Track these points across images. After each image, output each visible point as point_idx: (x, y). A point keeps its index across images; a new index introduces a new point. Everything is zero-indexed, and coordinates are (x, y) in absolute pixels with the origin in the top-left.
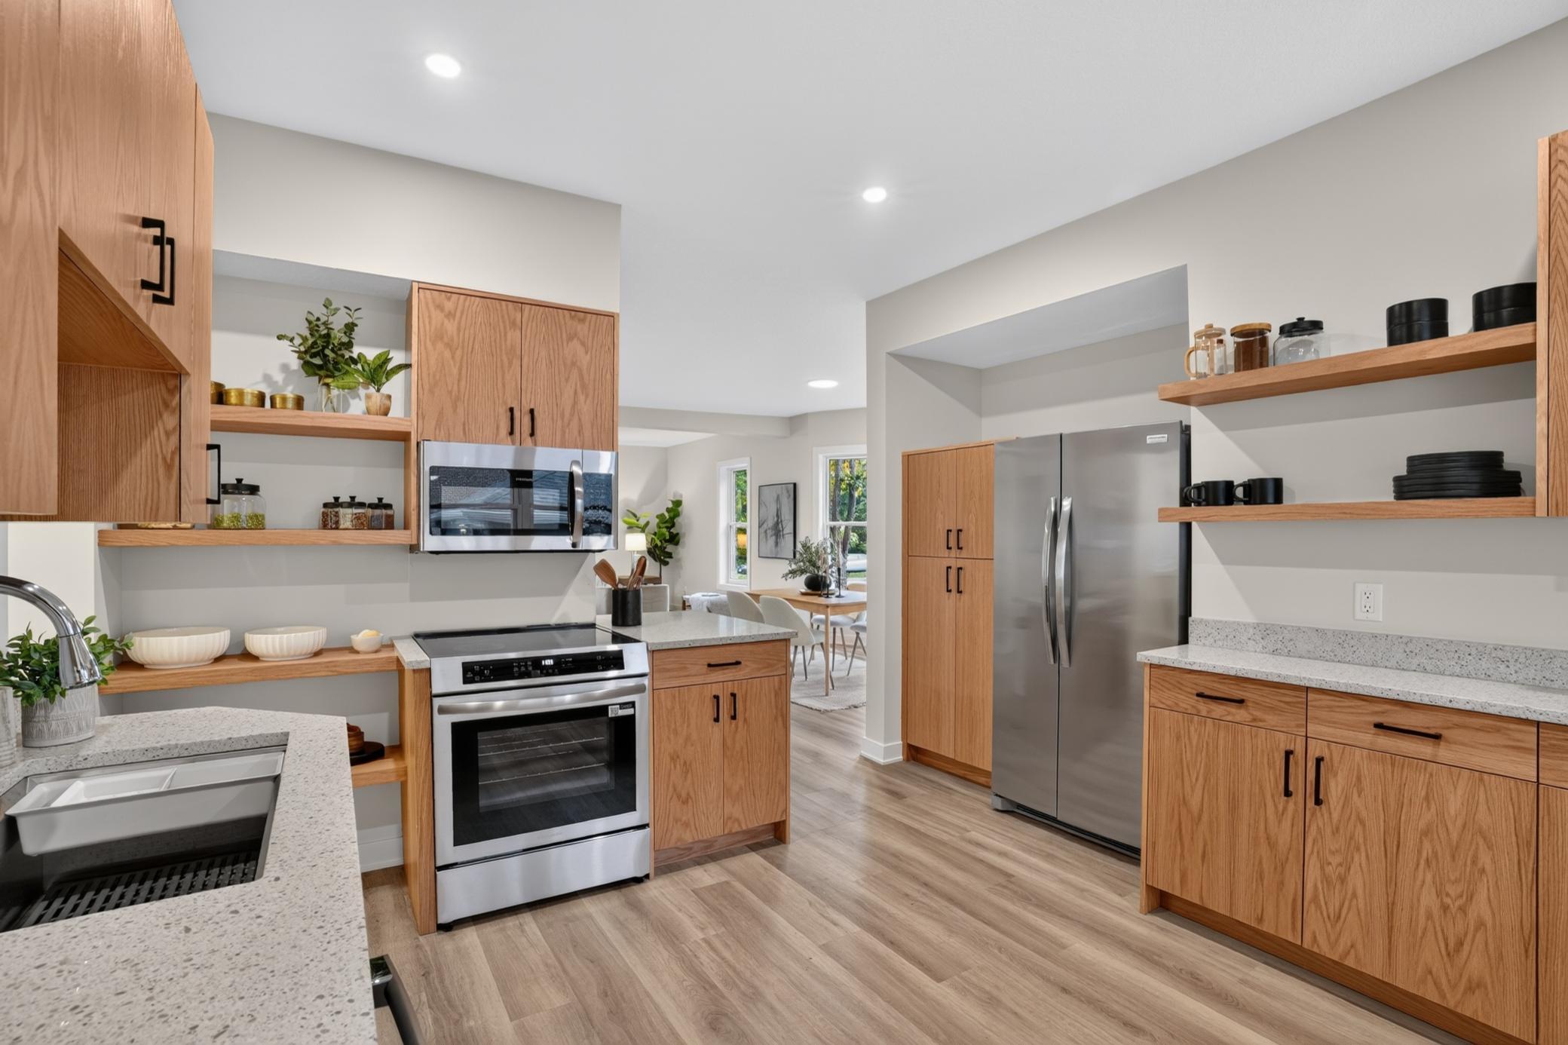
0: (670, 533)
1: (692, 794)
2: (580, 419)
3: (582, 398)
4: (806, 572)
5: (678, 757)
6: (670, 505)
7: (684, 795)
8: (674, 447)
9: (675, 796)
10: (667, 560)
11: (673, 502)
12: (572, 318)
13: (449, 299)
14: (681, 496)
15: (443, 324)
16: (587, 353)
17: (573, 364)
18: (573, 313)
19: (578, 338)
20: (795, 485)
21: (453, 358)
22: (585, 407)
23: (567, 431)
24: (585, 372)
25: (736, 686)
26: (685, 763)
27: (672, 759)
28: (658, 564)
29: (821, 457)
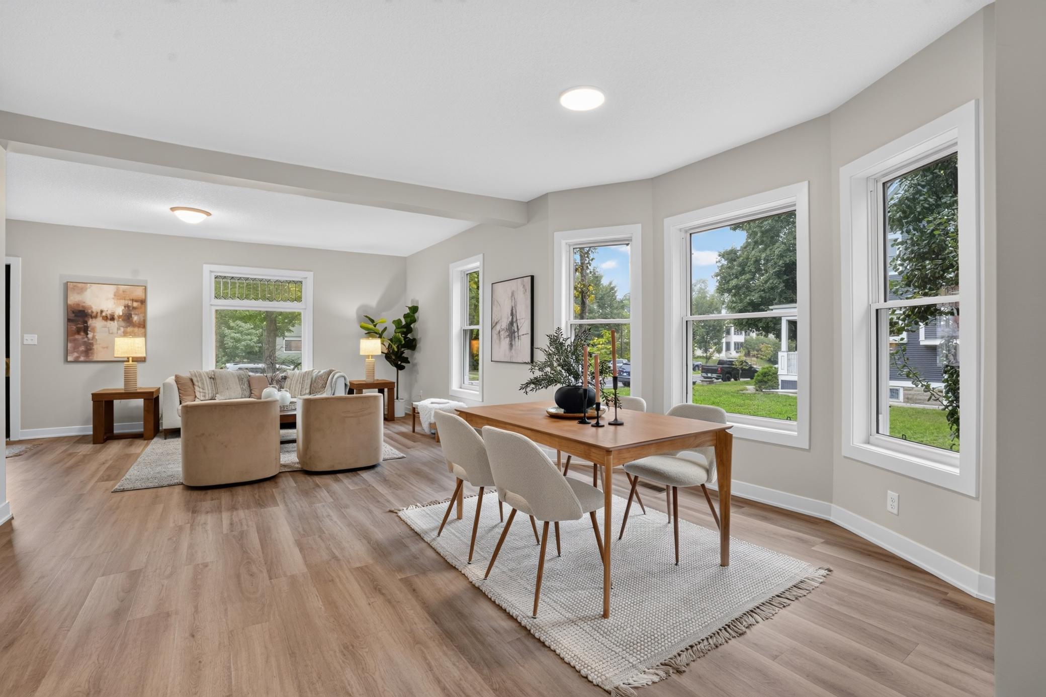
0: (405, 338)
4: (556, 381)
6: (407, 311)
8: (413, 256)
10: (403, 364)
11: (410, 308)
14: (417, 302)
20: (532, 277)
28: (395, 369)
29: (563, 242)
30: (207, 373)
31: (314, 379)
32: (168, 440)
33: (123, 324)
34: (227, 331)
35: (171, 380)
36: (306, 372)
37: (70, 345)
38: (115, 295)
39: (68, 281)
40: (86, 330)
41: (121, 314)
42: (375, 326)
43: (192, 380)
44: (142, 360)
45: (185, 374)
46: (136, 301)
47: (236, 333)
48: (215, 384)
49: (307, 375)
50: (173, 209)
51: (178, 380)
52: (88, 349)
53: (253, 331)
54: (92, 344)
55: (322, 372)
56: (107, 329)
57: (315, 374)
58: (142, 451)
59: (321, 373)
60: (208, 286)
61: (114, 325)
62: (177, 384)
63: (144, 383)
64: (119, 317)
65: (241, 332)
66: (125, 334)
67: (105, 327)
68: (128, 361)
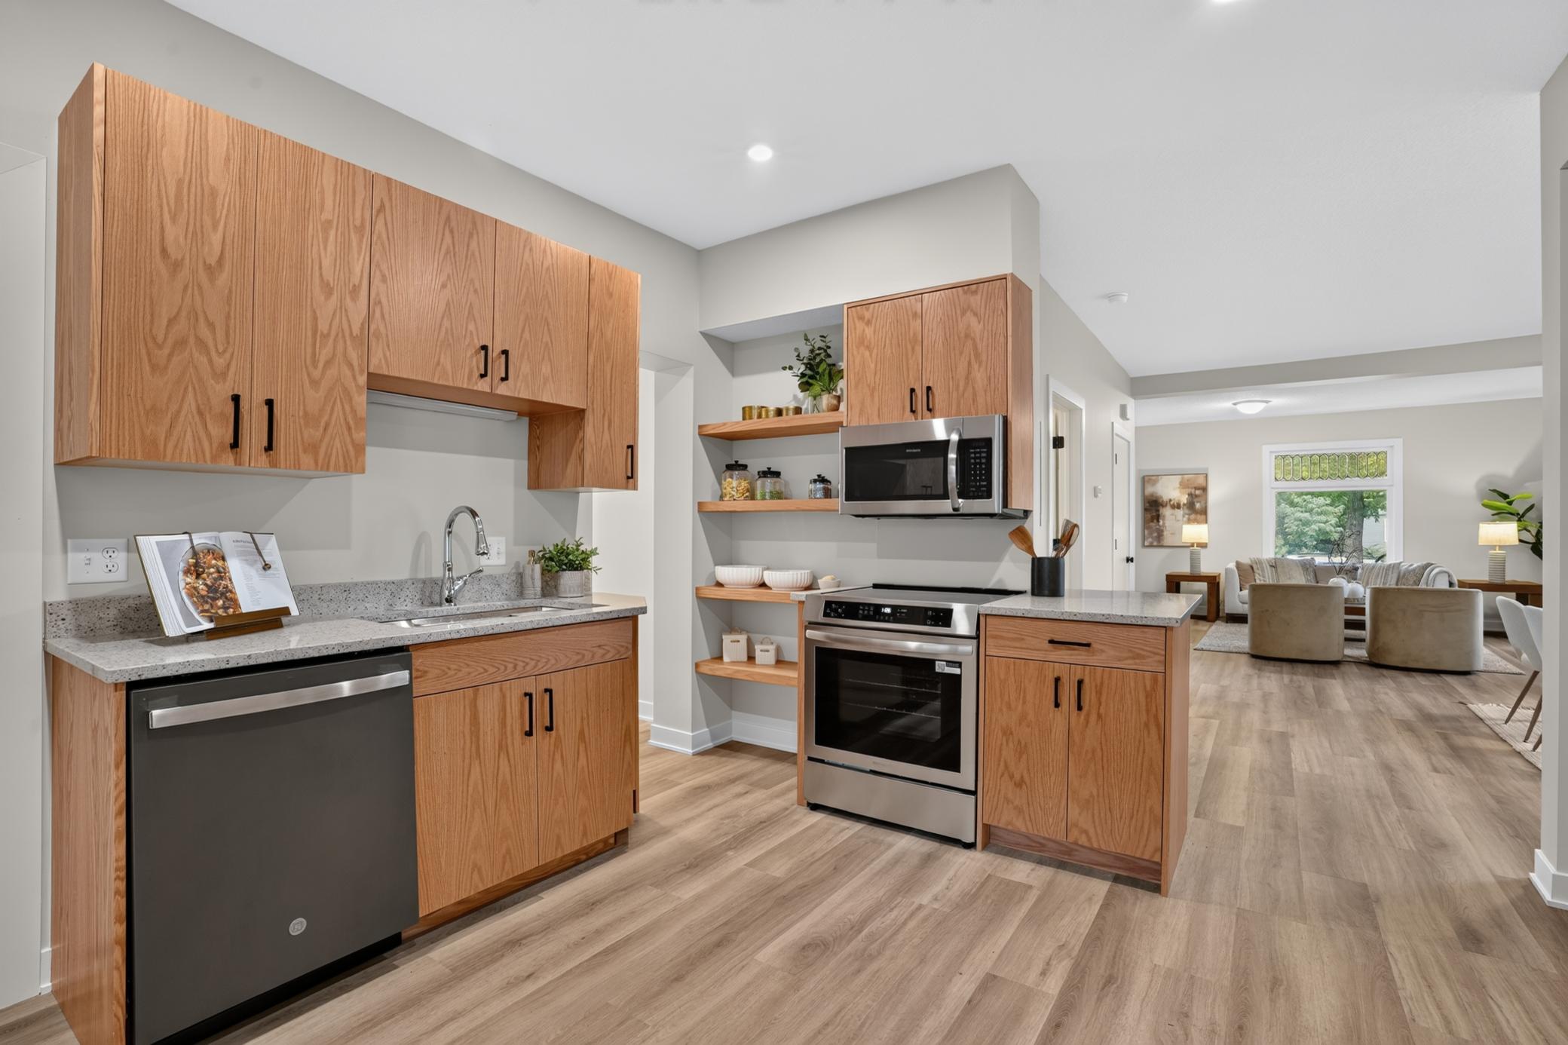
1: (1027, 779)
2: (973, 388)
3: (976, 366)
5: (1011, 733)
7: (1017, 777)
9: (1006, 775)
12: (965, 293)
13: (868, 310)
15: (864, 330)
16: (979, 322)
17: (967, 336)
18: (966, 288)
19: (972, 310)
21: (871, 355)
22: (979, 375)
23: (962, 402)
24: (978, 340)
25: (1087, 672)
26: (1019, 742)
27: (1004, 733)
30: (1267, 560)
31: (1402, 574)
32: (1229, 624)
33: (1187, 511)
34: (1289, 510)
35: (1232, 565)
36: (1390, 565)
37: (1146, 532)
38: (1181, 485)
39: (1144, 474)
40: (1157, 517)
41: (1185, 502)
42: (1510, 503)
43: (1252, 567)
44: (1203, 546)
45: (1245, 560)
46: (1199, 489)
47: (1302, 512)
48: (1276, 572)
49: (1391, 569)
50: (1235, 404)
51: (1238, 565)
52: (1160, 535)
53: (1330, 508)
54: (1162, 531)
55: (1415, 566)
56: (1174, 517)
57: (1404, 567)
58: (1208, 630)
59: (1412, 567)
60: (1268, 466)
61: (1180, 513)
62: (1238, 570)
63: (1206, 568)
64: (1184, 505)
65: (1311, 511)
66: (1189, 521)
67: (1172, 515)
68: (1193, 546)
